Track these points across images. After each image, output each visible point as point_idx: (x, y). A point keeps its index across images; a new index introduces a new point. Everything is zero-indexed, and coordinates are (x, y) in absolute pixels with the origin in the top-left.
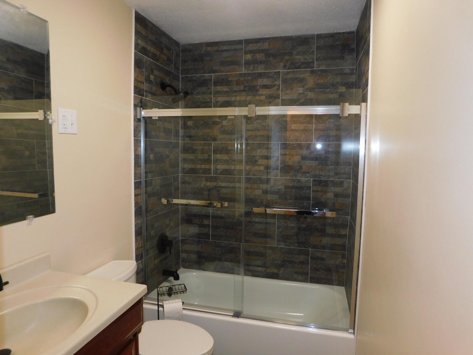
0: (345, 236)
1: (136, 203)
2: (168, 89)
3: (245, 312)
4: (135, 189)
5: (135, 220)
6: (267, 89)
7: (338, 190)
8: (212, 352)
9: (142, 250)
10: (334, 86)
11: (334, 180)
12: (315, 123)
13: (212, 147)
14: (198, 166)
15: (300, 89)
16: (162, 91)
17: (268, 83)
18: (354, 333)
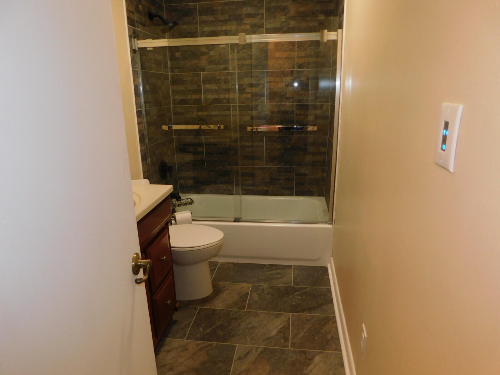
0: (325, 153)
1: (140, 131)
2: (155, 19)
3: (244, 218)
4: (137, 118)
5: (140, 146)
6: (251, 17)
7: (318, 112)
8: (222, 241)
9: (148, 174)
10: (314, 14)
11: (315, 104)
12: (297, 51)
13: (201, 78)
14: (189, 97)
15: (282, 17)
16: (150, 22)
17: (252, 12)
18: (332, 224)
